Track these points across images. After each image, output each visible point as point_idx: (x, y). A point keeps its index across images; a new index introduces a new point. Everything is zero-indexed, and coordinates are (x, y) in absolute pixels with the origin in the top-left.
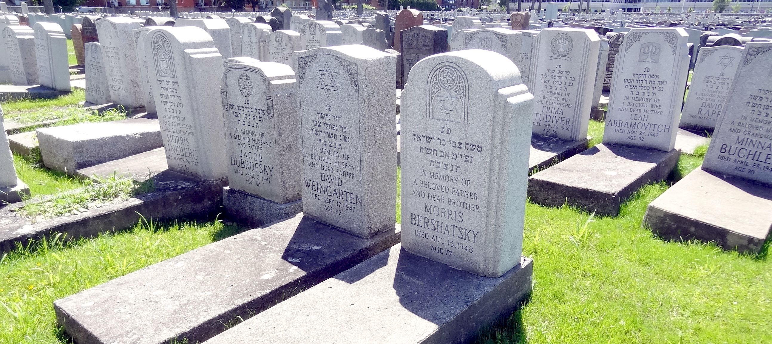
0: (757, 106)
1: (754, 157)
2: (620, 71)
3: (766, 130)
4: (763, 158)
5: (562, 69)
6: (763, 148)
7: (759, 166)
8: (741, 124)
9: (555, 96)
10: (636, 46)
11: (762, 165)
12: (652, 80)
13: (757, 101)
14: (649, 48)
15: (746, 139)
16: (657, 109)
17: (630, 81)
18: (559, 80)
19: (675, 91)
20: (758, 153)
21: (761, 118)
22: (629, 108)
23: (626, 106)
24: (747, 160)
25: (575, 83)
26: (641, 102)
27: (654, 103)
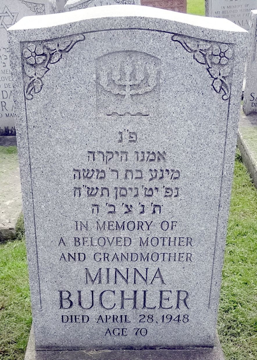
0: (100, 193)
1: (135, 302)
3: (138, 244)
4: (153, 300)
6: (146, 281)
8: (81, 240)
11: (158, 314)
13: (95, 183)
15: (104, 272)
20: (140, 295)
21: (120, 218)
24: (123, 313)
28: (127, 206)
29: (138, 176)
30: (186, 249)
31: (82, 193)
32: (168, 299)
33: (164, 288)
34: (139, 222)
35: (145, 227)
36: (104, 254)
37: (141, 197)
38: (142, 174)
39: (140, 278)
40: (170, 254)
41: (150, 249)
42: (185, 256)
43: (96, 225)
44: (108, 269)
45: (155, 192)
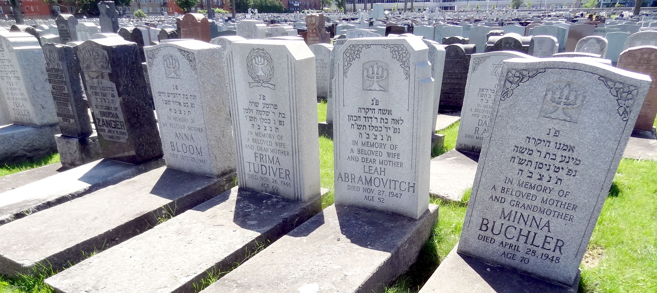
0: (526, 163)
1: (527, 239)
2: (341, 104)
3: (540, 201)
4: (539, 241)
5: (268, 101)
6: (538, 227)
7: (534, 252)
8: (506, 190)
9: (266, 139)
10: (357, 65)
11: (540, 251)
12: (384, 117)
13: (526, 156)
14: (373, 69)
15: (513, 213)
16: (396, 160)
17: (355, 118)
18: (267, 117)
19: (415, 134)
20: (532, 234)
21: (534, 181)
22: (360, 156)
23: (356, 154)
24: (517, 244)
25: (287, 121)
26: (374, 149)
27: (390, 151)
28: (540, 175)
29: (553, 158)
30: (570, 212)
31: (515, 161)
32: (549, 243)
33: (549, 234)
34: (545, 187)
35: (548, 191)
36: (517, 202)
37: (551, 171)
38: (556, 157)
39: (535, 224)
40: (559, 212)
41: (547, 206)
42: (569, 217)
43: (518, 182)
44: (516, 212)
45: (561, 170)
